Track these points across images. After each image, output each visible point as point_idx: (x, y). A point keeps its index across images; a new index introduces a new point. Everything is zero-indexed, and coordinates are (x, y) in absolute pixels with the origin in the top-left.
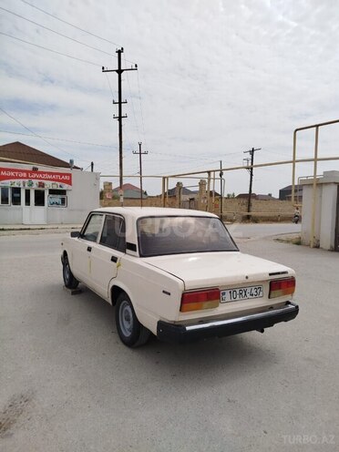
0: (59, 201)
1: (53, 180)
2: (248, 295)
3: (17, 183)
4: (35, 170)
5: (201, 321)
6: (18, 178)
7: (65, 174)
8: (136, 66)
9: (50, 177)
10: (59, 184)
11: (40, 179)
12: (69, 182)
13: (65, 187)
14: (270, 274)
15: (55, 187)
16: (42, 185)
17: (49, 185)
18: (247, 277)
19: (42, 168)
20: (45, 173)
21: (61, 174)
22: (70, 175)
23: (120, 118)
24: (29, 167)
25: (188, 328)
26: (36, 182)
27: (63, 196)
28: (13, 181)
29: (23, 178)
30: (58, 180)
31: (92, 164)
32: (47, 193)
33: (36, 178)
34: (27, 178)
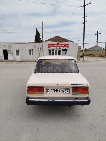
0: (65, 53)
1: (63, 47)
2: (61, 92)
3: (53, 48)
4: (58, 44)
5: (39, 98)
6: (54, 47)
7: (66, 45)
8: (91, 2)
9: (62, 46)
10: (65, 48)
11: (60, 47)
12: (68, 47)
13: (67, 48)
14: (72, 85)
15: (64, 49)
16: (60, 48)
17: (62, 48)
18: (58, 85)
19: (60, 43)
20: (61, 45)
21: (65, 45)
22: (68, 45)
23: (84, 23)
24: (56, 43)
25: (30, 100)
26: (58, 48)
27: (66, 52)
28: (52, 48)
29: (55, 47)
30: (65, 47)
31: (78, 40)
32: (61, 51)
33: (58, 46)
34: (56, 46)
